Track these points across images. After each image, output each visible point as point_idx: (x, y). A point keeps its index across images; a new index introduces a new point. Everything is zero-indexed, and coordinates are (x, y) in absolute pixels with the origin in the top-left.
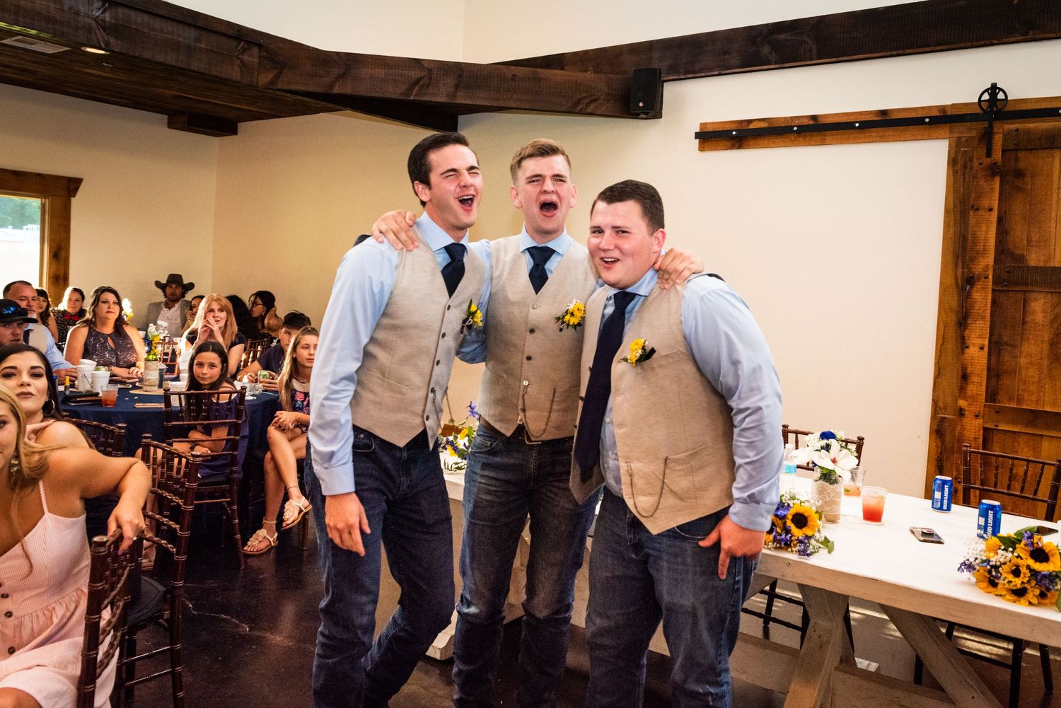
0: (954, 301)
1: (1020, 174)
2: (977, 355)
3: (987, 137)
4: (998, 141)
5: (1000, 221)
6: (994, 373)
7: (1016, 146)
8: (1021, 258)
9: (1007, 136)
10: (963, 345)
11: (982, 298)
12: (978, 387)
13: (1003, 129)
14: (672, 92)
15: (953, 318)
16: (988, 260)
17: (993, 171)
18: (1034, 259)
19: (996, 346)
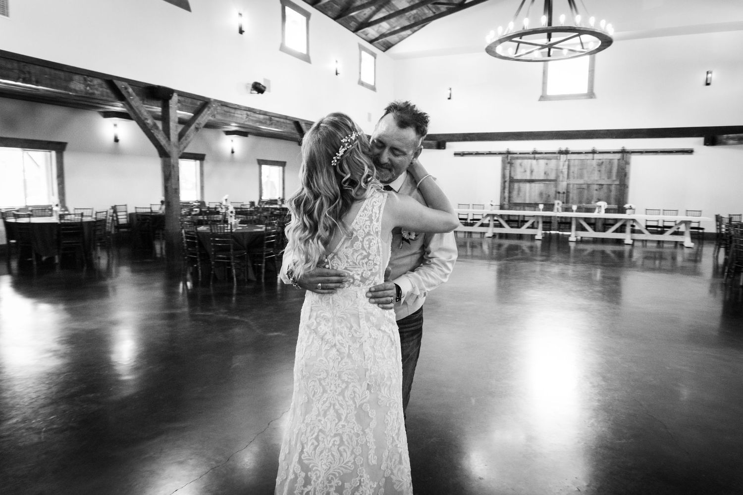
0: (503, 185)
1: (512, 164)
2: (507, 194)
3: (507, 157)
4: (509, 158)
5: (510, 171)
6: (510, 197)
7: (512, 158)
8: (513, 178)
9: (511, 157)
10: (504, 192)
11: (507, 184)
12: (507, 200)
13: (510, 156)
14: (448, 144)
15: (502, 188)
16: (507, 179)
17: (509, 163)
18: (515, 178)
19: (510, 192)
